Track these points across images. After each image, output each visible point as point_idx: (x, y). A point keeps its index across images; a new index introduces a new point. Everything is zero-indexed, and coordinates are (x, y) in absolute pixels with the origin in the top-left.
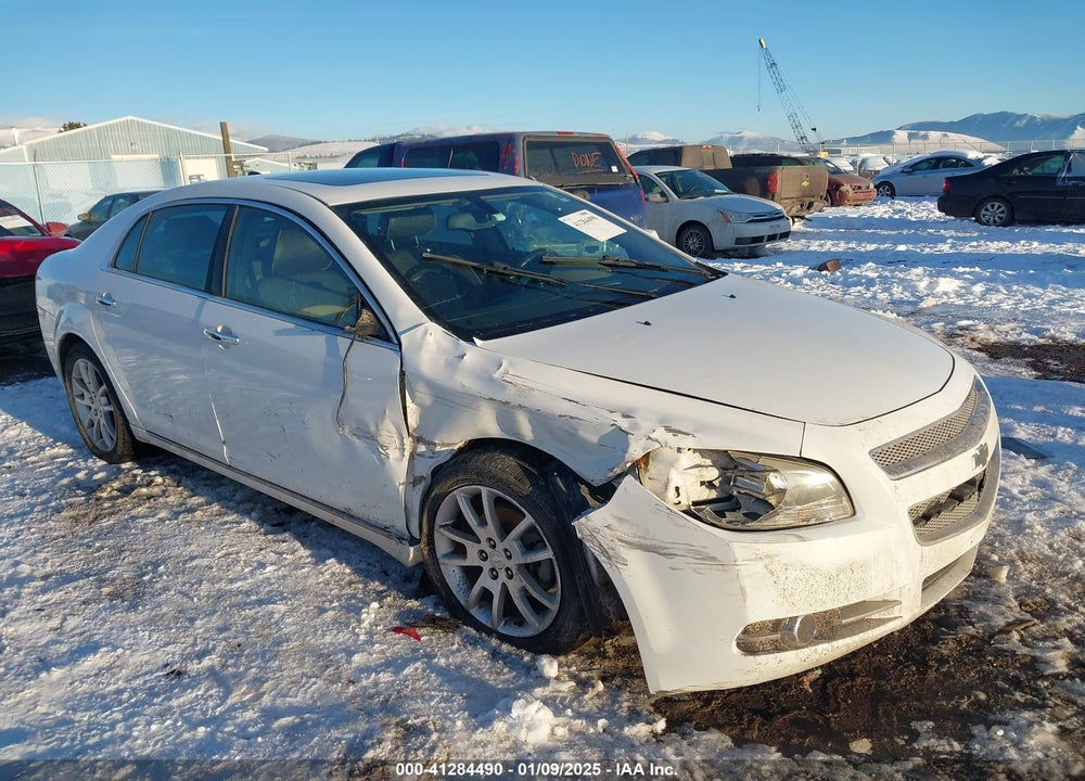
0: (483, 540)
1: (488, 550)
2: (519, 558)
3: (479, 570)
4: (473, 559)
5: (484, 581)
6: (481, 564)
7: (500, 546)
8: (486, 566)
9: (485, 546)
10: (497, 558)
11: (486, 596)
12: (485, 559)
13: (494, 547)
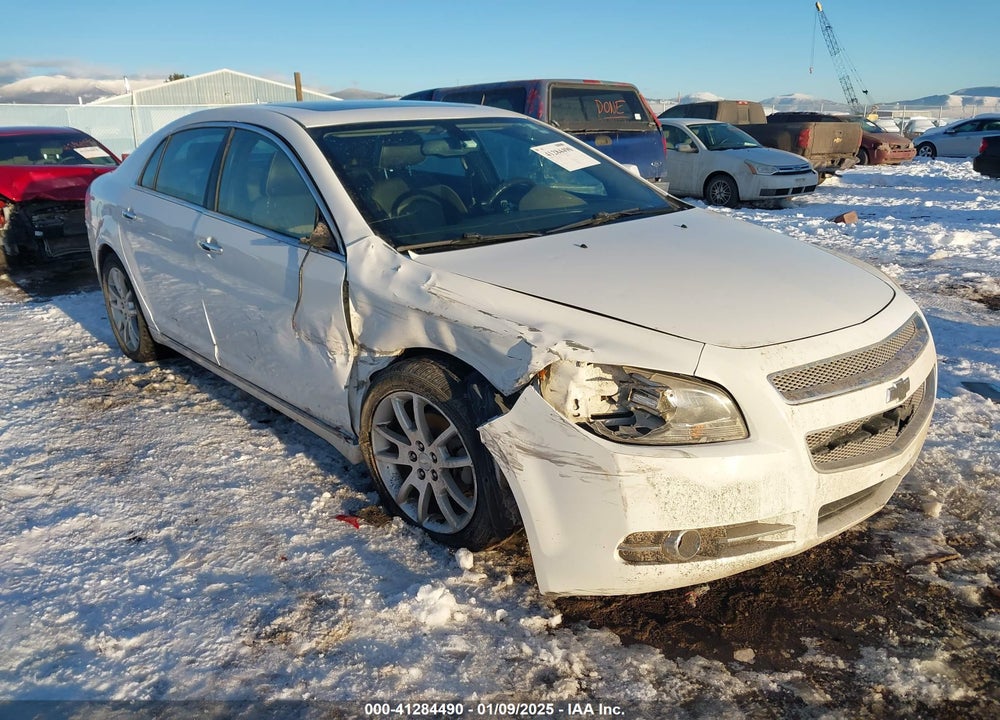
0: (413, 443)
1: (418, 452)
2: (443, 463)
3: (409, 469)
4: (404, 459)
5: (413, 479)
6: (411, 464)
7: (428, 450)
8: (415, 466)
9: (415, 448)
10: (425, 460)
11: (413, 493)
12: (415, 460)
13: (422, 449)
